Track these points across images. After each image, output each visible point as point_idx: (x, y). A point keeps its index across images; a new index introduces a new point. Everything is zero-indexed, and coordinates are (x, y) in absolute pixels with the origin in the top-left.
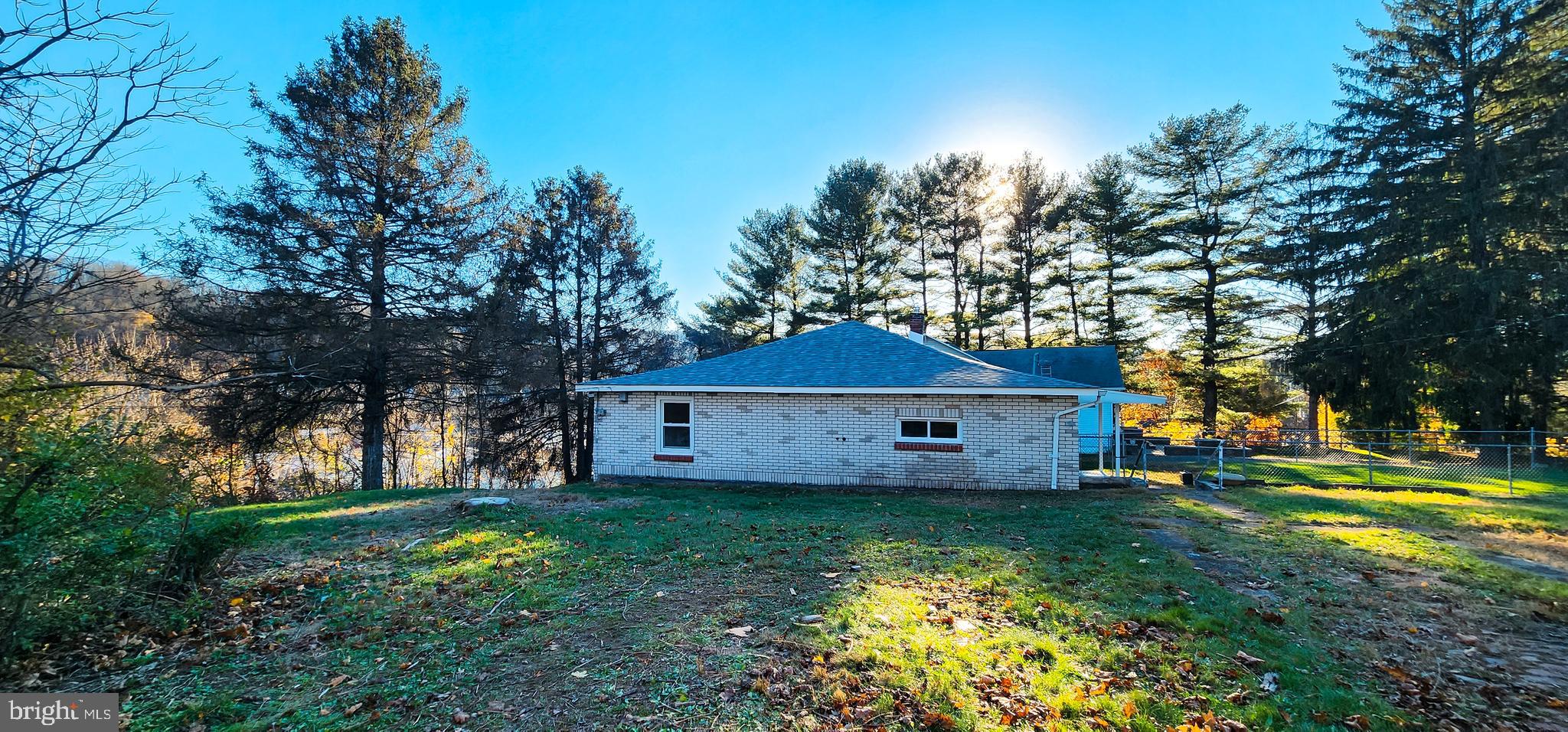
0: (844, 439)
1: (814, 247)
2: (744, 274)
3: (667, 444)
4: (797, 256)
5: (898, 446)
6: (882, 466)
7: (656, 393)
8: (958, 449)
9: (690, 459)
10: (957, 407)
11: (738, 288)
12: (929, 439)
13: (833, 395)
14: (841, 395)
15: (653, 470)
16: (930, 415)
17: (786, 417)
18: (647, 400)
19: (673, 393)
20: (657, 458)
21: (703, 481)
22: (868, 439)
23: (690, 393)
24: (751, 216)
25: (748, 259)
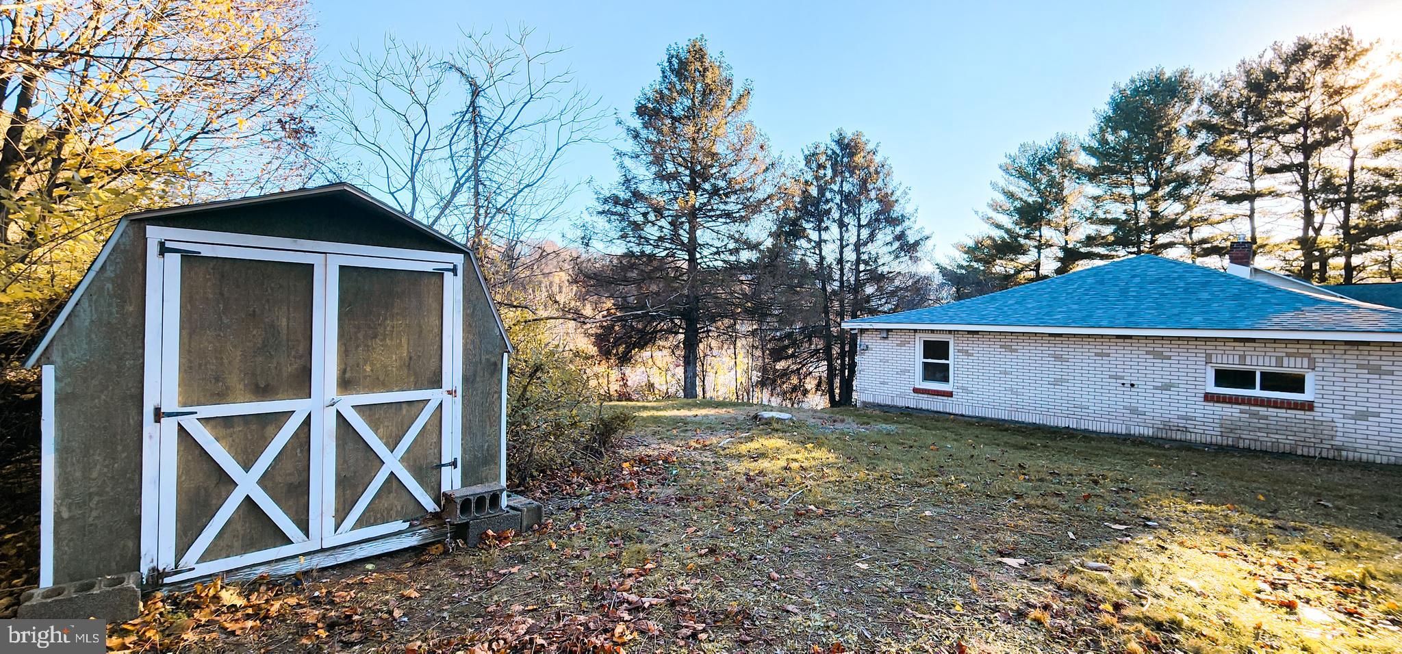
0: (1132, 385)
1: (1093, 176)
2: (1005, 212)
3: (925, 378)
4: (1069, 187)
5: (1209, 397)
6: (1187, 418)
7: (915, 331)
8: (1308, 406)
9: (950, 394)
10: (1308, 356)
11: (999, 226)
12: (1257, 392)
13: (1118, 337)
14: (1130, 337)
15: (912, 401)
16: (1260, 363)
17: (1058, 358)
18: (905, 337)
19: (933, 331)
20: (916, 391)
21: (962, 415)
22: (1166, 387)
23: (950, 332)
24: (1014, 151)
25: (1011, 196)
